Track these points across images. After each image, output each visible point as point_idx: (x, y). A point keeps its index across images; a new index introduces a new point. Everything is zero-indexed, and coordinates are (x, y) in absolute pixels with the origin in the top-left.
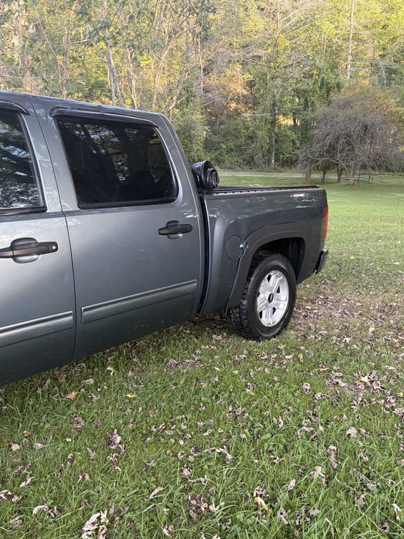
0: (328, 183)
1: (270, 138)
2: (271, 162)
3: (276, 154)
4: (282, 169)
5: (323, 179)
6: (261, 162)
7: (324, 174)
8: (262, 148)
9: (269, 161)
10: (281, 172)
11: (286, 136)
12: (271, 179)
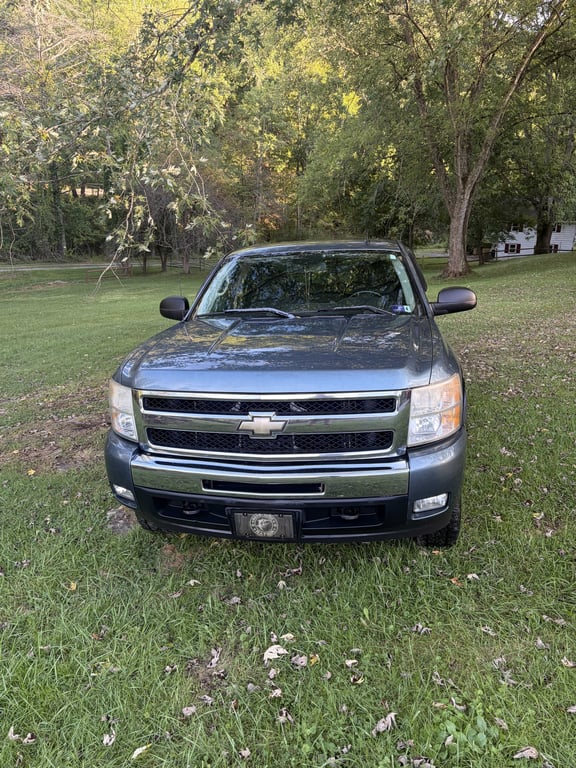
0: (152, 273)
1: (56, 214)
2: (62, 249)
3: (66, 237)
4: (80, 258)
5: (144, 268)
6: (48, 249)
7: (145, 262)
8: (46, 229)
9: (59, 247)
10: (79, 262)
11: (78, 211)
12: (73, 271)
